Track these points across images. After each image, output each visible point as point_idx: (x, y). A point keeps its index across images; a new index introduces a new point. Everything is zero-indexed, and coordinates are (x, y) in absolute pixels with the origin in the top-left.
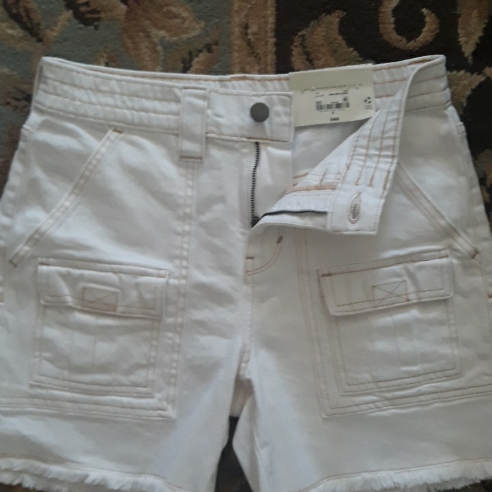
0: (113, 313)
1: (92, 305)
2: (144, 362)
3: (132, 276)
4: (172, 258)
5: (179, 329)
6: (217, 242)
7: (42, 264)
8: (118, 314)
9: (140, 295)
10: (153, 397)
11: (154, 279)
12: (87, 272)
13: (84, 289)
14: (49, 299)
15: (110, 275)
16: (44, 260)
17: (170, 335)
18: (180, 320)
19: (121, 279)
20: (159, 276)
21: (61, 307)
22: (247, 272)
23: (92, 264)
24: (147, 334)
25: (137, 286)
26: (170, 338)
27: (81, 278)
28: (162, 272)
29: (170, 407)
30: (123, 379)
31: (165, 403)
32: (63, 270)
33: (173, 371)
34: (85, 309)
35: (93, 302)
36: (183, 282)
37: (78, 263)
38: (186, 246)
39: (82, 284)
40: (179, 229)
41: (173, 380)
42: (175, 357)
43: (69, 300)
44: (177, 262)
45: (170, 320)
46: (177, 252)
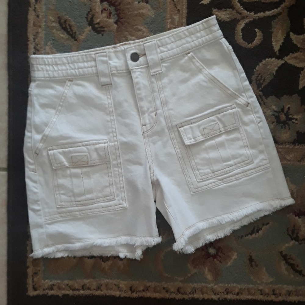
0: (87, 165)
1: (77, 163)
2: (108, 184)
3: (92, 146)
4: (108, 133)
5: (119, 165)
6: (128, 121)
7: (50, 150)
8: (89, 165)
9: (98, 154)
10: (115, 200)
11: (103, 145)
12: (71, 149)
13: (72, 157)
14: (56, 165)
15: (82, 147)
16: (51, 148)
17: (116, 169)
18: (119, 161)
19: (88, 149)
20: (105, 143)
21: (64, 168)
22: (144, 132)
23: (73, 145)
24: (106, 171)
25: (96, 150)
26: (116, 171)
27: (70, 152)
28: (106, 141)
29: (124, 203)
30: (100, 195)
31: (121, 201)
32: (60, 150)
33: (122, 186)
34: (74, 166)
35: (77, 162)
36: (116, 143)
37: (66, 146)
38: (113, 126)
39: (70, 155)
40: (109, 119)
41: (122, 190)
42: (121, 179)
43: (66, 164)
44: (111, 135)
45: (115, 162)
46: (110, 130)
